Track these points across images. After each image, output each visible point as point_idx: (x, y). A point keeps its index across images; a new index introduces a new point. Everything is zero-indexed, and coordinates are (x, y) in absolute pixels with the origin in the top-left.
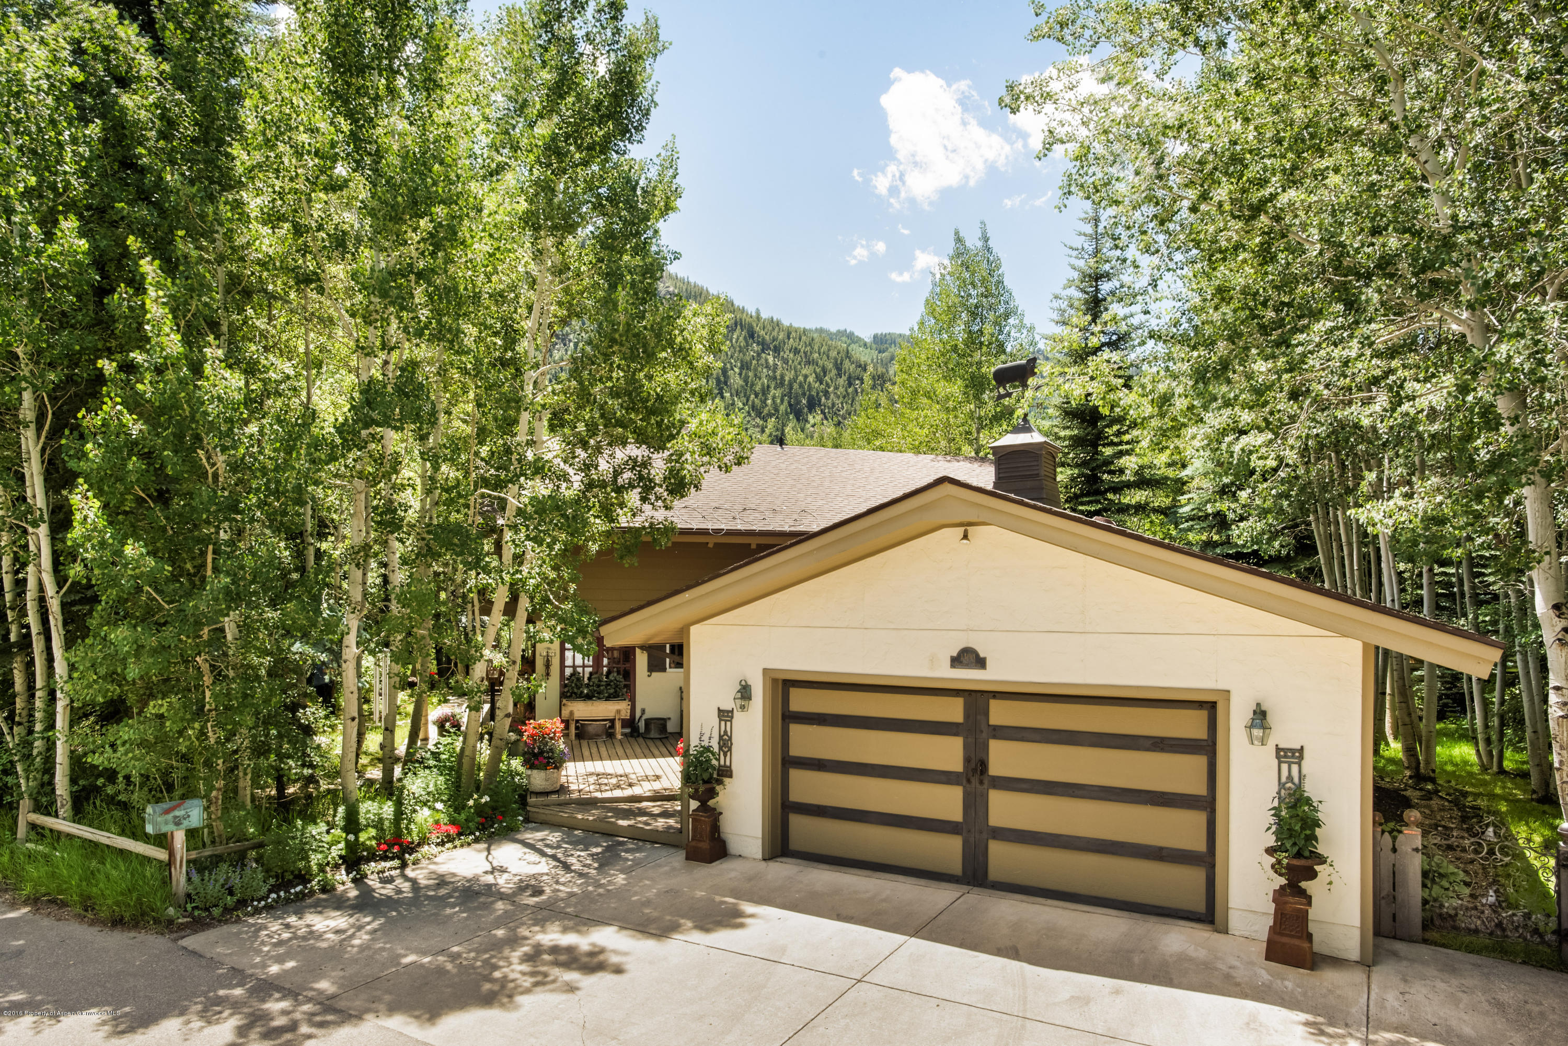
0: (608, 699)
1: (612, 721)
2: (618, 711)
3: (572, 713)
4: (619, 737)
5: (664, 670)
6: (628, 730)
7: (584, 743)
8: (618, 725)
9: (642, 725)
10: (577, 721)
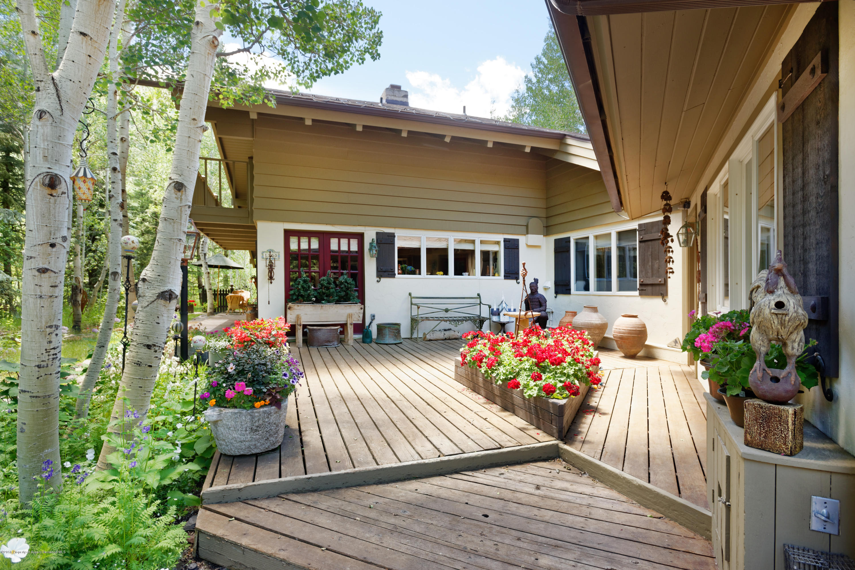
0: (338, 302)
1: (344, 326)
2: (350, 316)
3: (298, 317)
4: (351, 342)
5: (393, 275)
6: (359, 336)
7: (314, 350)
8: (350, 329)
9: (374, 330)
10: (305, 326)
